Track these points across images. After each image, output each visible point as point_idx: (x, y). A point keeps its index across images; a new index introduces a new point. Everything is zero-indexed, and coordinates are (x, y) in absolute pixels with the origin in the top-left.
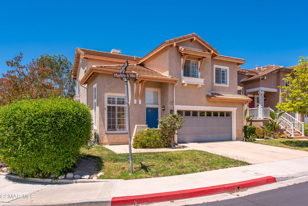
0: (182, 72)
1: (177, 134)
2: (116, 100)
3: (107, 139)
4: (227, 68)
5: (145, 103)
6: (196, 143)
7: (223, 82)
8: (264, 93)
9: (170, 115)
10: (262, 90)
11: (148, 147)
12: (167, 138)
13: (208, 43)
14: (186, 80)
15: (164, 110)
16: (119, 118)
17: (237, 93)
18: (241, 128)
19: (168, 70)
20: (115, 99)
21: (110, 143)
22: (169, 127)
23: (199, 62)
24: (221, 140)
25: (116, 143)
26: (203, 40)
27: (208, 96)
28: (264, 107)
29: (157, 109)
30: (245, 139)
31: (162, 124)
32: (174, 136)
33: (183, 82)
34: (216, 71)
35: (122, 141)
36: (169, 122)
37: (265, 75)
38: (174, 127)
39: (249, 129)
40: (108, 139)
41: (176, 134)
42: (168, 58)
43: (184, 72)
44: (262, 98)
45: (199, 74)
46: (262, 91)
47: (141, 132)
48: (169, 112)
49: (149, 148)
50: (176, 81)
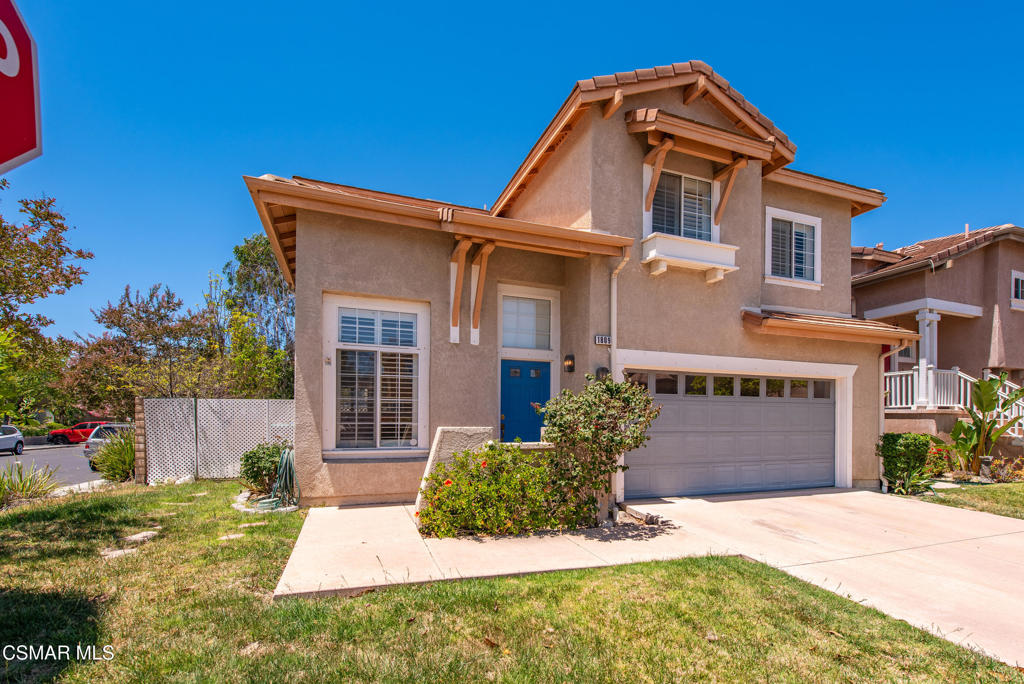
0: (647, 217)
1: (624, 468)
2: (378, 328)
3: (328, 481)
4: (816, 222)
5: (496, 339)
6: (700, 502)
7: (800, 273)
8: (939, 318)
9: (595, 386)
10: (933, 307)
11: (484, 529)
12: (576, 489)
13: (755, 108)
14: (663, 250)
15: (571, 369)
16: (389, 399)
17: (850, 316)
18: (872, 443)
19: (587, 210)
20: (373, 324)
21: (345, 499)
22: (586, 439)
23: (717, 186)
24: (794, 485)
25: (370, 499)
26: (736, 92)
27: (747, 317)
28: (938, 368)
29: (547, 365)
30: (886, 483)
31: (555, 425)
32: (609, 482)
33: (652, 254)
34: (773, 230)
35: (393, 491)
36: (586, 414)
37: (949, 255)
38: (613, 441)
39: (907, 446)
40: (335, 482)
41: (620, 470)
42: (589, 163)
43: (655, 220)
44: (929, 338)
45: (716, 230)
46: (931, 311)
47: (461, 456)
48: (590, 373)
49: (491, 534)
50: (621, 249)
